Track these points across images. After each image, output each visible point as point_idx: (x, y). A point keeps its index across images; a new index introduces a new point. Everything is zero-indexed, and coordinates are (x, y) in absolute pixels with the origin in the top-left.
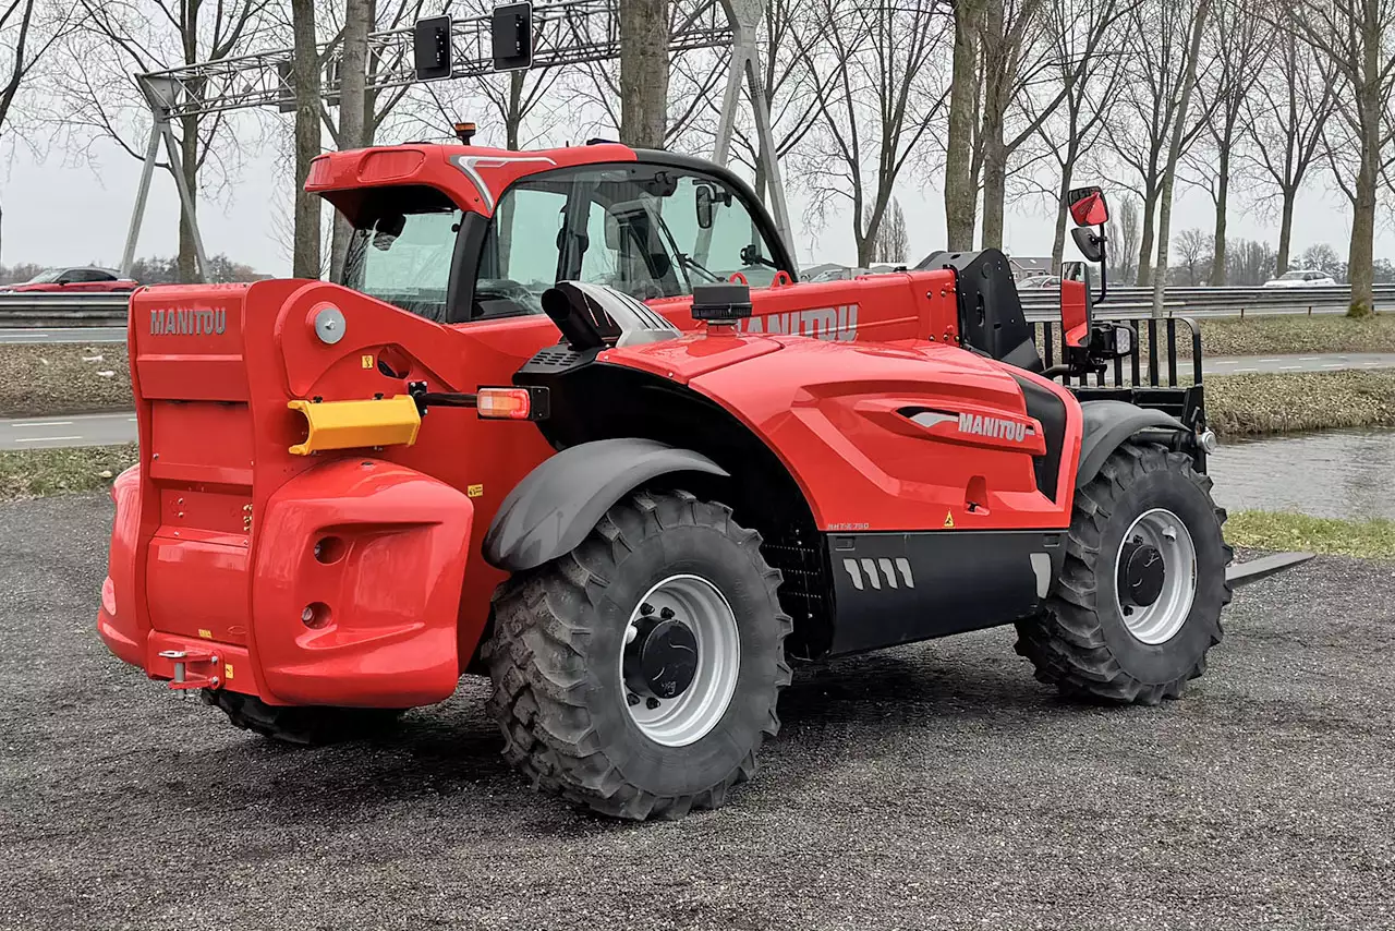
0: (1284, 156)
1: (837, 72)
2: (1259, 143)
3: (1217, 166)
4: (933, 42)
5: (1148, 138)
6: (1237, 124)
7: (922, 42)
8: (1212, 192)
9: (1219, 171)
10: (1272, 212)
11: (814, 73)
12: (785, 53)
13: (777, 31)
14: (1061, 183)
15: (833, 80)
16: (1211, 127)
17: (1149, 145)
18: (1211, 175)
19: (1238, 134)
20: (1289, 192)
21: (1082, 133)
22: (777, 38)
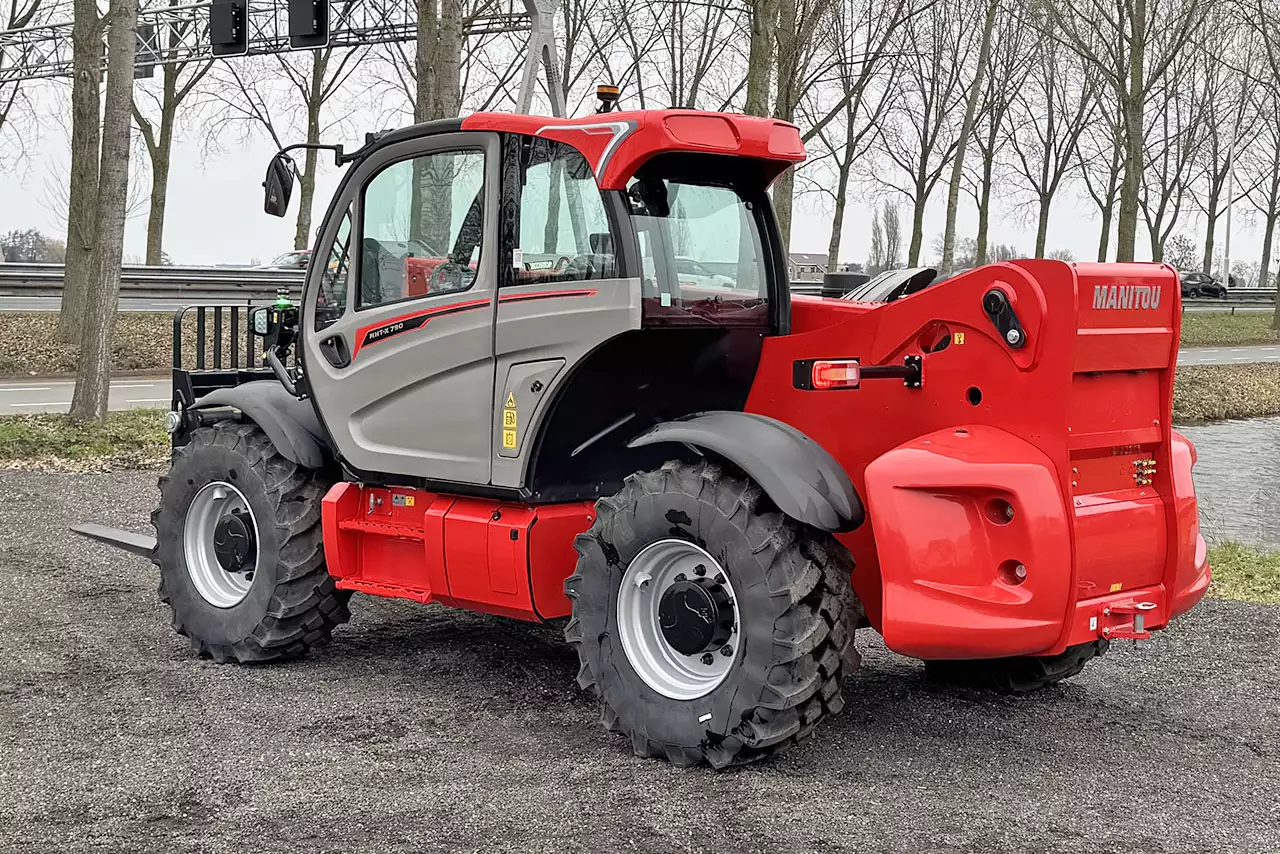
0: (1042, 165)
1: (632, 69)
2: (1020, 153)
3: (981, 172)
4: (721, 46)
5: (919, 143)
6: (999, 133)
7: (711, 44)
8: (976, 197)
9: (982, 177)
10: (1030, 217)
11: (609, 70)
12: (581, 50)
13: (574, 29)
14: (838, 184)
15: (627, 77)
16: (976, 136)
17: (919, 150)
18: (975, 181)
19: (1000, 143)
20: (1045, 199)
21: (860, 136)
22: (574, 36)
